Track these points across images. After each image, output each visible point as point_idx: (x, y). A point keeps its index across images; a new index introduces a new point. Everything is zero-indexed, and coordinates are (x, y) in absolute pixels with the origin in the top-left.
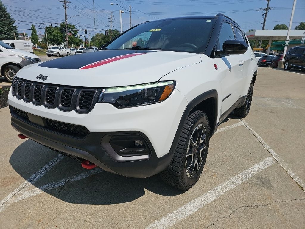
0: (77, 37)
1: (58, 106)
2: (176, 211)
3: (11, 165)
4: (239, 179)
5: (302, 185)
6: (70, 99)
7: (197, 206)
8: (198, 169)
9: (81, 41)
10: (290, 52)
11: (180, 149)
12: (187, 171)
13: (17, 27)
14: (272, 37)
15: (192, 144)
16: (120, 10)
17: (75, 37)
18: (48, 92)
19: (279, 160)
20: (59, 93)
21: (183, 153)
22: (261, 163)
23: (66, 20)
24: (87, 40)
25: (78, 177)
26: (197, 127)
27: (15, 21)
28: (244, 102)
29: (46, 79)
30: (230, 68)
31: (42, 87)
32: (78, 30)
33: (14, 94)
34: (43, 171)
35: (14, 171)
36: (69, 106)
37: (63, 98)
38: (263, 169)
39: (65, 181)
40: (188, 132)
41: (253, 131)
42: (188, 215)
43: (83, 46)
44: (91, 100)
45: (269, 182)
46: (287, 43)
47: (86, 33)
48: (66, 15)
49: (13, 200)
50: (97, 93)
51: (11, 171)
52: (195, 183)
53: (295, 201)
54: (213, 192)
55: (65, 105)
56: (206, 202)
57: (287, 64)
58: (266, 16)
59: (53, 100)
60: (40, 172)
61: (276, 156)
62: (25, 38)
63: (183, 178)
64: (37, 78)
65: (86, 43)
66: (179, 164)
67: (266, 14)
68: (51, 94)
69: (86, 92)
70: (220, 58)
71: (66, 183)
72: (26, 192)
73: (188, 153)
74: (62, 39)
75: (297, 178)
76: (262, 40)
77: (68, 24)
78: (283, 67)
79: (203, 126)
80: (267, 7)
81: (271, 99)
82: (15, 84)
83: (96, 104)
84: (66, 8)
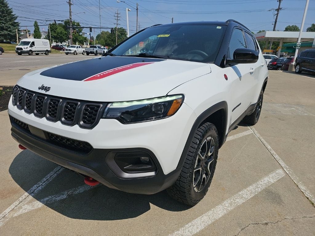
0: (82, 35)
1: (60, 120)
2: (182, 229)
3: (10, 175)
4: (248, 193)
5: (313, 200)
6: (74, 113)
7: (204, 223)
8: (206, 183)
9: (85, 39)
10: (301, 55)
11: (188, 164)
12: (194, 186)
13: (19, 23)
14: (283, 39)
15: (200, 158)
16: (127, 9)
17: (80, 35)
18: (50, 104)
19: (289, 173)
20: (62, 106)
21: (191, 168)
22: (271, 176)
23: (71, 17)
24: (92, 38)
25: (81, 189)
26: (206, 140)
27: (17, 17)
28: (254, 110)
29: (48, 90)
30: (240, 77)
31: (44, 98)
32: (83, 28)
33: (15, 104)
34: (44, 182)
35: (13, 181)
36: (72, 120)
37: (66, 111)
38: (273, 182)
39: (67, 193)
40: (196, 146)
41: (262, 140)
42: (195, 233)
43: (87, 45)
44: (96, 115)
45: (279, 197)
46: (298, 46)
47: (91, 31)
48: (70, 12)
49: (12, 213)
50: (102, 108)
51: (10, 181)
52: (203, 197)
53: (306, 218)
54: (222, 207)
55: (68, 119)
56: (214, 218)
57: (298, 67)
58: (277, 16)
59: (56, 113)
60: (41, 184)
61: (286, 168)
62: (28, 35)
63: (190, 194)
64: (39, 88)
65: (91, 41)
66: (187, 180)
67: (277, 14)
68: (53, 107)
69: (91, 106)
70: (230, 68)
71: (69, 195)
72: (26, 205)
73: (196, 168)
74: (66, 37)
75: (308, 193)
76: (272, 41)
77: (72, 21)
78: (294, 70)
79: (212, 138)
80: (279, 8)
81: (281, 105)
82: (16, 93)
83: (101, 119)
84: (70, 4)
